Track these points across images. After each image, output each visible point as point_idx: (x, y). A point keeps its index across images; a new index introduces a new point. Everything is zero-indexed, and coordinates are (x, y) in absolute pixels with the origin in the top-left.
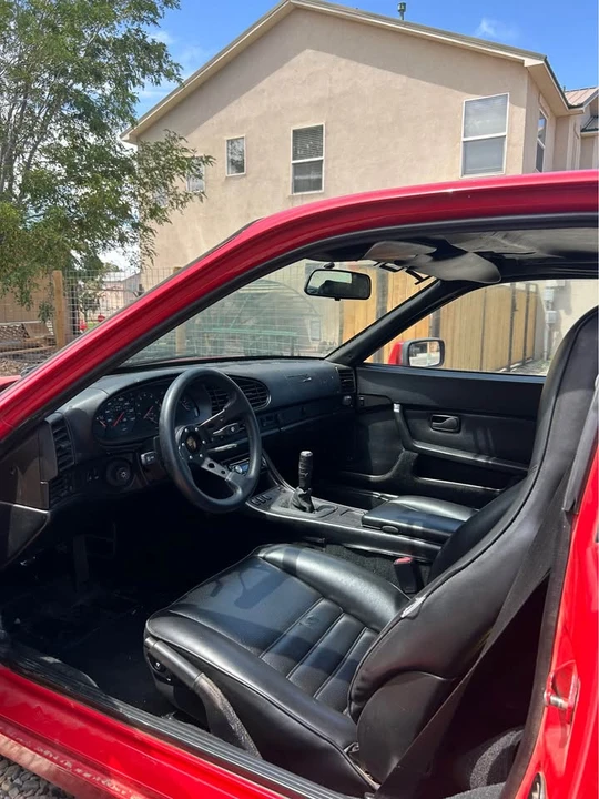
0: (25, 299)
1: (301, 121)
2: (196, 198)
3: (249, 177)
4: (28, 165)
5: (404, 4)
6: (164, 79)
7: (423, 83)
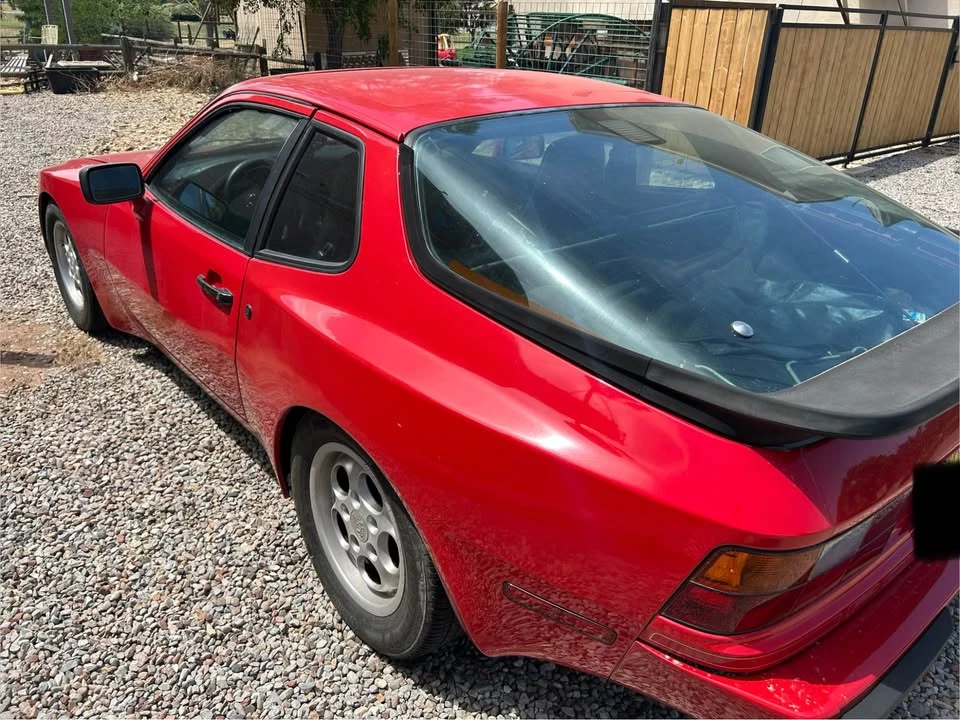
0: (364, 33)
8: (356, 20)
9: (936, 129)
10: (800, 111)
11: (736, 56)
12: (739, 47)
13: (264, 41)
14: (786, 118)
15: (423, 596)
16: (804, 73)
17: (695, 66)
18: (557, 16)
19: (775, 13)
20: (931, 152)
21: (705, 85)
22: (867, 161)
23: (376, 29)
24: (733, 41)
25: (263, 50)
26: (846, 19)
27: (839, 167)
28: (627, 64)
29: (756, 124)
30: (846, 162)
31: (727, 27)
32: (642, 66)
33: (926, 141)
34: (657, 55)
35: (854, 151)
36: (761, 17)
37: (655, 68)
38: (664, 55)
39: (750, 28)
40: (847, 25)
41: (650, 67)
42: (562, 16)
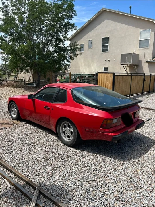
0: (45, 77)
1: (104, 36)
2: (80, 55)
3: (93, 49)
4: (48, 50)
5: (131, 6)
6: (74, 30)
7: (131, 27)
8: (44, 75)
9: (144, 91)
10: (120, 88)
11: (109, 80)
12: (109, 79)
13: (25, 79)
14: (118, 89)
15: (76, 135)
16: (120, 83)
17: (103, 82)
18: (79, 74)
19: (114, 74)
20: (143, 95)
21: (105, 84)
22: (133, 96)
23: (47, 76)
24: (108, 78)
25: (25, 80)
26: (128, 74)
27: (128, 97)
28: (92, 82)
29: (113, 90)
30: (129, 96)
31: (107, 76)
32: (94, 82)
33: (142, 93)
34: (96, 80)
35: (130, 95)
36: (112, 74)
37: (96, 82)
38: (97, 80)
39: (111, 76)
40: (128, 75)
41: (95, 82)
42: (80, 74)
